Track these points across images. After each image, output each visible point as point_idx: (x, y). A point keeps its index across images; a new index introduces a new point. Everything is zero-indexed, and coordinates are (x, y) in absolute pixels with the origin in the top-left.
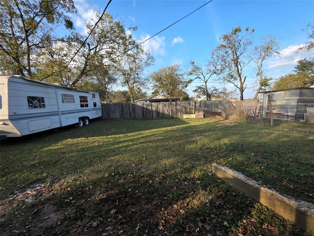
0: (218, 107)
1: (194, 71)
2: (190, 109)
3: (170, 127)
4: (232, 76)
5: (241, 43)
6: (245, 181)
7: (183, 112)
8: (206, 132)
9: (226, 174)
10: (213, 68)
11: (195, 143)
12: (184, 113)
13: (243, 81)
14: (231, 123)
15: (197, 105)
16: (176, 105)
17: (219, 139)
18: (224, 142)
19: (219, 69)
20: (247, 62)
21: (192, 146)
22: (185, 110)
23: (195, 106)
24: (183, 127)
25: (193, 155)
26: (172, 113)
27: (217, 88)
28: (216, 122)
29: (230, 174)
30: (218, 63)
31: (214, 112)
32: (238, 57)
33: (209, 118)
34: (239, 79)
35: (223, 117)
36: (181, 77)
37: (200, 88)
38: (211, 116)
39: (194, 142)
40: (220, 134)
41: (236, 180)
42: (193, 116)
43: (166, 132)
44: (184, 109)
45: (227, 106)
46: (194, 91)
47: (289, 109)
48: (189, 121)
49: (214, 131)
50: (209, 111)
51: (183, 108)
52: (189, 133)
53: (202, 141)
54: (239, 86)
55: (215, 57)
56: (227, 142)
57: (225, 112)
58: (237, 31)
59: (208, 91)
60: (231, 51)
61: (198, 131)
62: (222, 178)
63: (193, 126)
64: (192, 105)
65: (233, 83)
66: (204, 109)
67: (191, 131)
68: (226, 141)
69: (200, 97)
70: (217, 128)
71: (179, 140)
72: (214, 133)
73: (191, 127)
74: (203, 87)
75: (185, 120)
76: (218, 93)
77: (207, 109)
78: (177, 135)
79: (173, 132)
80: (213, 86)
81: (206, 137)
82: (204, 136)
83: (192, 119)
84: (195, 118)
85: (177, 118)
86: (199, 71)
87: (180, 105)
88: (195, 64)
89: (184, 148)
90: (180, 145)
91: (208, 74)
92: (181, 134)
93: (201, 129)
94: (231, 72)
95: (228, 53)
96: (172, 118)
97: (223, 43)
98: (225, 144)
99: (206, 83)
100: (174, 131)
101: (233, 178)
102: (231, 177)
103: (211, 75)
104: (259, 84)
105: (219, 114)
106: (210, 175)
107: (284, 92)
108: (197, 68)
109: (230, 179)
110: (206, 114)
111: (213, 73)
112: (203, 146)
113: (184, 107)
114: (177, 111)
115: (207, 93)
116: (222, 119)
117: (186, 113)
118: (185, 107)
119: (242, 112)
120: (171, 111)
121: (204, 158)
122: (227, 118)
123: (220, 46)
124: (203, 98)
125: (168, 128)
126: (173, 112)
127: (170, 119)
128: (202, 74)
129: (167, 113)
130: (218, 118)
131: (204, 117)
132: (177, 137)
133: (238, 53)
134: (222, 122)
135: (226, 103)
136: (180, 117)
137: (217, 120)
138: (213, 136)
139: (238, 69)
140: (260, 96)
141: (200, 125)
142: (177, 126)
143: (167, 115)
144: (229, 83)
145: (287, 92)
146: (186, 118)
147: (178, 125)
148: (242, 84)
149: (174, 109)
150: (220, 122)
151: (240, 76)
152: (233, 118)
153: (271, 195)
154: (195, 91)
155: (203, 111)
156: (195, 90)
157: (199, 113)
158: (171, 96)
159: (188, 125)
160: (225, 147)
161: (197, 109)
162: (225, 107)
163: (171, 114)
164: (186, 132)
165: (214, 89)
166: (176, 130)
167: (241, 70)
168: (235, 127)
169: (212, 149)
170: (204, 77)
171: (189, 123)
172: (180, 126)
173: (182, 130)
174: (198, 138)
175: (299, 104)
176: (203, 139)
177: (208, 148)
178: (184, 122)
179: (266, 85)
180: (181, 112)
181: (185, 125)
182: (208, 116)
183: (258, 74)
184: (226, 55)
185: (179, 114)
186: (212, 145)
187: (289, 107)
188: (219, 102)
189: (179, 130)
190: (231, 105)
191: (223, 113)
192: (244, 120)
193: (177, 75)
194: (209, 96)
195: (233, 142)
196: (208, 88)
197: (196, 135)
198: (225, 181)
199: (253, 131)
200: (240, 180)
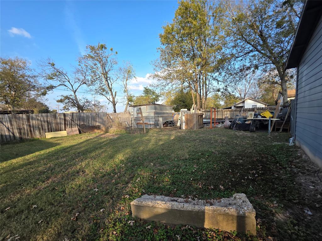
0: (96, 120)
1: (56, 75)
2: (57, 124)
3: (20, 158)
4: (104, 90)
5: (108, 60)
6: (182, 209)
7: (45, 129)
8: (91, 152)
9: (156, 210)
10: (82, 78)
11: (81, 173)
12: (47, 130)
13: (114, 95)
14: (113, 136)
15: (68, 118)
16: (28, 119)
17: (112, 157)
18: (119, 159)
19: (90, 80)
20: (115, 79)
21: (79, 181)
22: (48, 126)
23: (65, 120)
24: (49, 153)
25: (86, 197)
26: (20, 133)
27: (89, 100)
28: (97, 137)
29: (161, 208)
30: (87, 73)
31: (92, 126)
32: (107, 73)
33: (86, 134)
34: (110, 93)
35: (103, 130)
36: (32, 80)
37: (67, 98)
38: (89, 131)
39: (78, 172)
40: (110, 151)
41: (171, 212)
42: (64, 133)
43: (10, 171)
44: (46, 125)
45: (105, 118)
46: (58, 101)
47: (150, 119)
48: (59, 142)
49: (101, 148)
50: (85, 125)
51: (43, 123)
52: (65, 159)
53: (91, 166)
54: (111, 100)
55: (83, 65)
56: (123, 159)
57: (103, 124)
58: (103, 47)
59: (79, 103)
60: (100, 65)
61: (79, 153)
62: (150, 218)
63: (68, 148)
64: (60, 119)
65: (105, 96)
66: (78, 123)
67: (66, 156)
68: (120, 157)
69: (68, 109)
70: (102, 143)
71: (48, 178)
72: (102, 150)
73: (65, 149)
74: (71, 97)
75: (51, 141)
76: (91, 105)
77: (82, 123)
78: (40, 169)
79: (29, 166)
80: (84, 97)
81: (95, 159)
82: (91, 158)
83: (62, 138)
84: (67, 135)
85: (34, 140)
86: (63, 77)
87: (38, 120)
88: (55, 66)
89: (64, 191)
90: (54, 189)
91: (77, 83)
92: (49, 165)
93: (83, 149)
94: (102, 85)
95: (97, 65)
96: (22, 140)
97: (90, 54)
98: (122, 162)
99: (75, 93)
100: (30, 163)
101: (166, 211)
102: (163, 211)
103: (81, 85)
104: (127, 100)
105: (98, 128)
106: (132, 224)
107: (146, 106)
108: (61, 73)
109: (162, 214)
110: (82, 129)
111: (82, 83)
112: (96, 174)
113: (44, 121)
114: (32, 129)
115: (78, 105)
116: (102, 133)
117: (50, 130)
118: (47, 122)
119: (120, 124)
120: (17, 129)
121: (107, 194)
122: (107, 131)
123: (88, 56)
124: (74, 110)
125: (14, 161)
126: (22, 131)
127: (17, 143)
128: (69, 81)
129: (7, 134)
130: (97, 132)
131: (80, 133)
132: (42, 173)
133: (107, 69)
134: (104, 135)
135: (104, 116)
136: (40, 138)
137: (97, 135)
138: (103, 155)
139: (108, 84)
140: (131, 109)
141: (79, 144)
142: (37, 153)
143: (8, 137)
144: (102, 96)
145: (148, 106)
146: (52, 138)
147: (38, 150)
148: (113, 98)
149: (25, 127)
150: (102, 136)
151: (111, 91)
152: (113, 131)
153: (213, 212)
154: (61, 101)
155: (78, 125)
156: (59, 99)
157: (73, 129)
158: (14, 106)
159: (58, 147)
160: (123, 165)
161: (68, 123)
162: (103, 120)
163: (17, 135)
164: (57, 159)
165: (86, 101)
166: (34, 161)
167: (111, 85)
168: (119, 139)
169: (109, 174)
170: (71, 85)
171: (59, 144)
172: (42, 152)
173: (49, 157)
174: (83, 164)
175: (155, 115)
176: (91, 163)
177: (105, 175)
178: (48, 144)
179: (131, 101)
180: (41, 129)
181: (53, 149)
182: (85, 131)
183: (125, 91)
184: (95, 67)
185: (37, 133)
186: (108, 168)
187: (150, 118)
188: (96, 114)
189: (43, 159)
190: (109, 118)
191: (102, 126)
192: (124, 131)
193: (23, 76)
194: (80, 108)
195: (127, 156)
196: (78, 99)
197: (77, 160)
198: (155, 220)
199: (137, 140)
200: (177, 210)
